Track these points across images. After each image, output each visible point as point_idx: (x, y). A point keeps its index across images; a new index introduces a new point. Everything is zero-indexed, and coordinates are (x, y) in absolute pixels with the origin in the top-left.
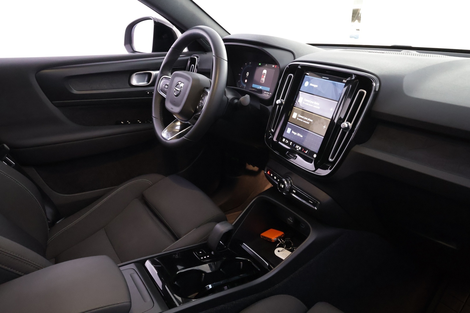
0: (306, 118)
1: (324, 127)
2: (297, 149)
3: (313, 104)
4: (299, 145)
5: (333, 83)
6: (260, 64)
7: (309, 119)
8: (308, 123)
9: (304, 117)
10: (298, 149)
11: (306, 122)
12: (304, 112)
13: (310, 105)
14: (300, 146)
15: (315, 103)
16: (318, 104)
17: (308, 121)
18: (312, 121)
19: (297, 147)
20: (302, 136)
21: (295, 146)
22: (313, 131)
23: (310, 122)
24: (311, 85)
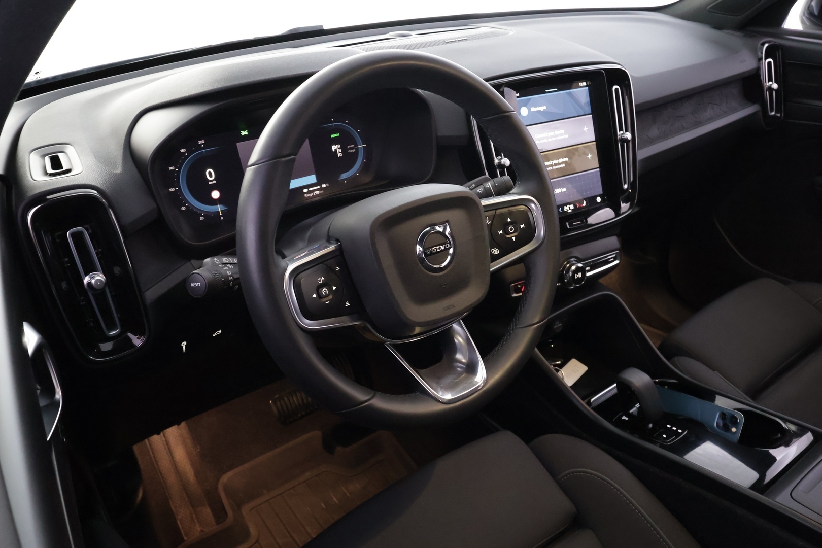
0: (556, 162)
1: (589, 156)
2: (569, 211)
3: (555, 136)
4: (566, 204)
5: (567, 93)
6: (244, 133)
7: (561, 160)
8: (563, 166)
9: (551, 162)
10: (570, 209)
11: (559, 167)
12: (547, 154)
13: (550, 140)
14: (570, 204)
15: (557, 132)
16: (562, 132)
17: (562, 163)
18: (566, 159)
19: (566, 208)
20: (564, 190)
21: (563, 209)
22: (578, 171)
23: (565, 162)
24: (533, 109)
